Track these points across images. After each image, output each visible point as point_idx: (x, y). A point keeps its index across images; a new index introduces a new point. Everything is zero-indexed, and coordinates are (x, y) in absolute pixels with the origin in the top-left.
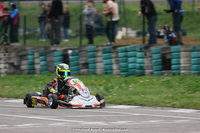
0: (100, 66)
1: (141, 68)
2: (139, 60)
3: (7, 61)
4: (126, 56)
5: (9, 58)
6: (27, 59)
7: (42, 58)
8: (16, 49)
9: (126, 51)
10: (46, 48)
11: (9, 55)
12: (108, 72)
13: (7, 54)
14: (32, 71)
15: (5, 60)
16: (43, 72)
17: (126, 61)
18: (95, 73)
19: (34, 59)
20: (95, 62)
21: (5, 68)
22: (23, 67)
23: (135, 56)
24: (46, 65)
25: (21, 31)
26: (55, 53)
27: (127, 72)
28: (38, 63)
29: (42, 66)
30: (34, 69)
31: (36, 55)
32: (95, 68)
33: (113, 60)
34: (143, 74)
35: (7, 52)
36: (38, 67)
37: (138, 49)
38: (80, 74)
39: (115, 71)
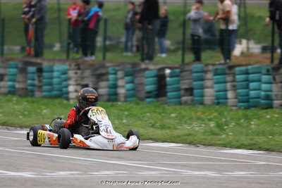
0: (210, 93)
1: (268, 98)
2: (264, 86)
3: (79, 82)
4: (247, 81)
5: (83, 78)
6: (108, 80)
7: (128, 78)
8: (91, 66)
9: (247, 73)
10: (135, 65)
11: (82, 73)
12: (220, 101)
13: (79, 72)
14: (113, 97)
15: (76, 80)
16: (128, 99)
17: (247, 87)
18: (202, 103)
19: (116, 79)
20: (203, 88)
21: (76, 91)
22: (101, 91)
23: (260, 81)
24: (133, 89)
25: (99, 41)
26: (147, 73)
27: (248, 103)
28: (123, 87)
29: (128, 90)
30: (116, 94)
31: (120, 74)
32: (202, 96)
33: (229, 85)
34: (270, 107)
35: (79, 69)
36: (121, 91)
37: (264, 71)
38: (180, 104)
39: (231, 101)
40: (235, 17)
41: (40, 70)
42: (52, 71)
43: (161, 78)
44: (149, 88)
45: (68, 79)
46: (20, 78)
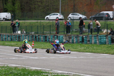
0: (93, 41)
1: (105, 42)
2: (104, 40)
3: (66, 39)
6: (72, 39)
7: (76, 38)
9: (101, 37)
10: (77, 35)
11: (66, 37)
12: (95, 43)
14: (73, 42)
16: (76, 43)
17: (101, 40)
19: (74, 39)
20: (92, 40)
22: (70, 41)
23: (103, 38)
24: (77, 41)
26: (80, 37)
27: (101, 43)
30: (74, 42)
31: (74, 37)
33: (97, 39)
34: (106, 44)
36: (75, 41)
37: (104, 36)
38: (87, 44)
39: (98, 43)
41: (57, 37)
42: (60, 37)
43: (83, 38)
44: (80, 40)
45: (63, 39)
46: (53, 39)
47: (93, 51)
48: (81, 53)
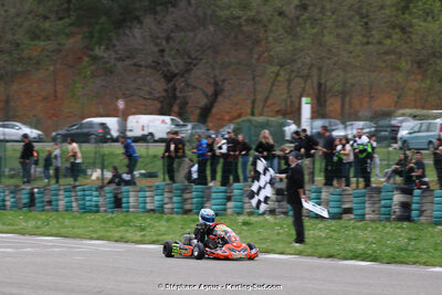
0: (62, 204)
1: (97, 206)
2: (95, 199)
4: (84, 195)
7: (12, 195)
9: (84, 191)
10: (16, 186)
12: (68, 209)
16: (12, 209)
17: (84, 200)
19: (5, 196)
20: (58, 200)
23: (91, 195)
24: (15, 202)
26: (24, 192)
27: (85, 210)
28: (9, 201)
29: (12, 203)
30: (4, 206)
31: (7, 192)
32: (57, 206)
33: (73, 199)
34: (98, 211)
36: (8, 203)
37: (94, 189)
38: (43, 211)
39: (75, 209)
40: (79, 155)
43: (32, 194)
44: (25, 201)
47: (63, 231)
48: (27, 237)
